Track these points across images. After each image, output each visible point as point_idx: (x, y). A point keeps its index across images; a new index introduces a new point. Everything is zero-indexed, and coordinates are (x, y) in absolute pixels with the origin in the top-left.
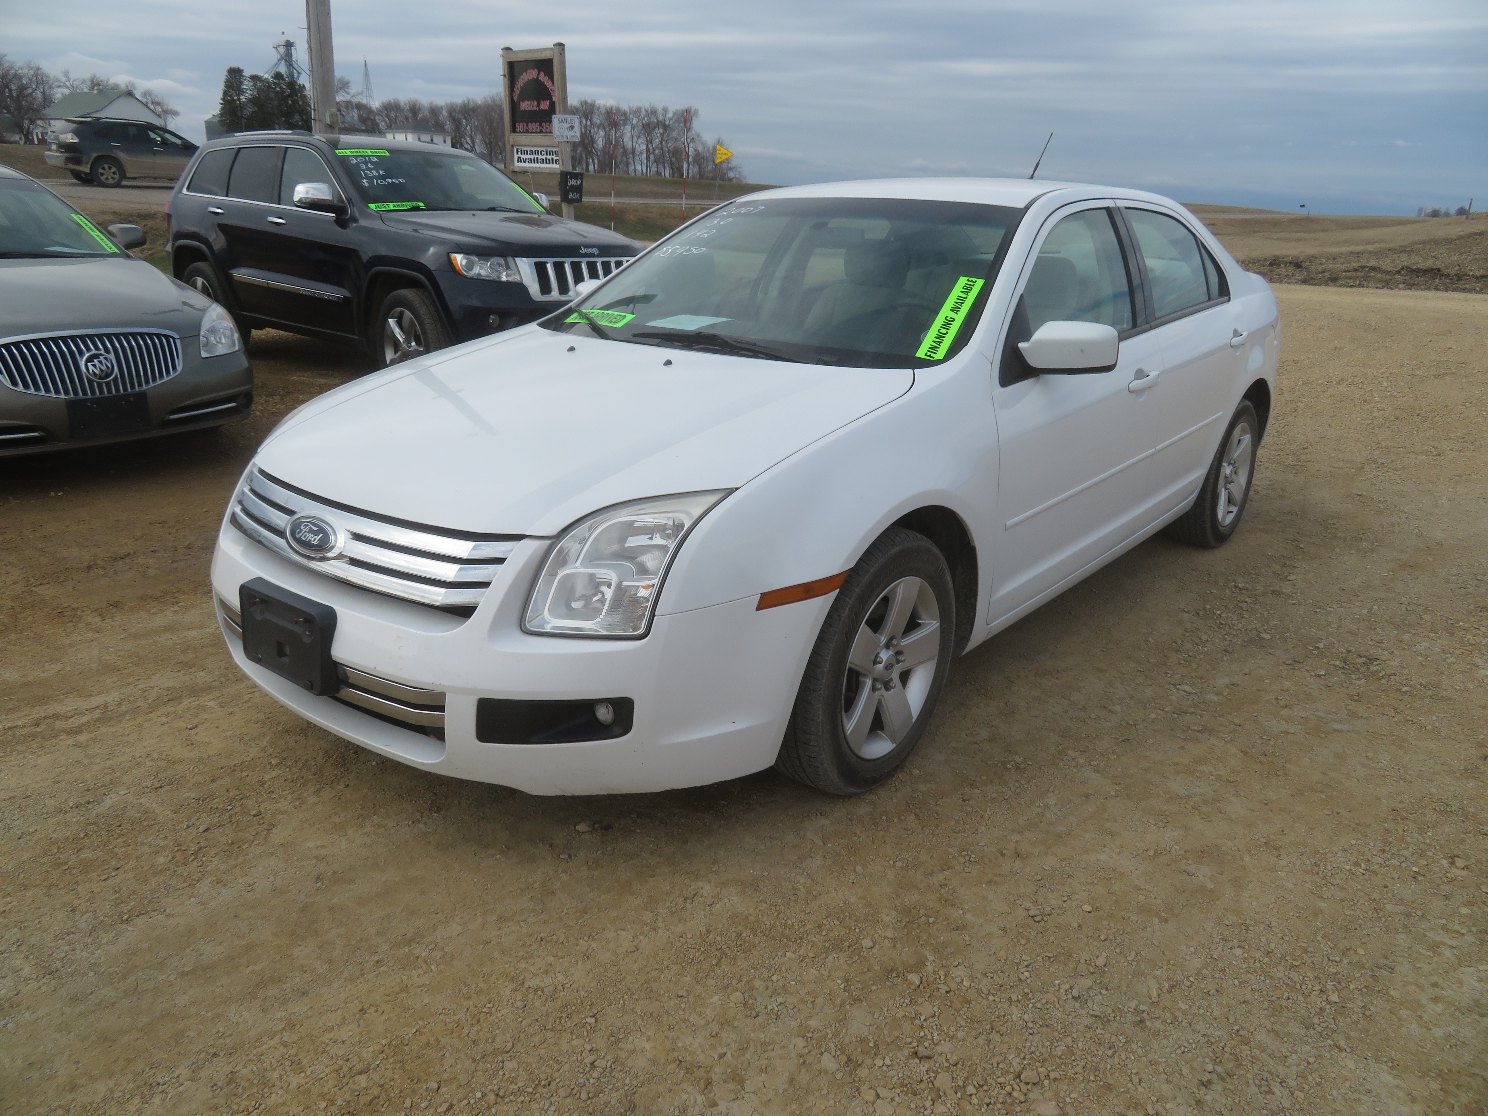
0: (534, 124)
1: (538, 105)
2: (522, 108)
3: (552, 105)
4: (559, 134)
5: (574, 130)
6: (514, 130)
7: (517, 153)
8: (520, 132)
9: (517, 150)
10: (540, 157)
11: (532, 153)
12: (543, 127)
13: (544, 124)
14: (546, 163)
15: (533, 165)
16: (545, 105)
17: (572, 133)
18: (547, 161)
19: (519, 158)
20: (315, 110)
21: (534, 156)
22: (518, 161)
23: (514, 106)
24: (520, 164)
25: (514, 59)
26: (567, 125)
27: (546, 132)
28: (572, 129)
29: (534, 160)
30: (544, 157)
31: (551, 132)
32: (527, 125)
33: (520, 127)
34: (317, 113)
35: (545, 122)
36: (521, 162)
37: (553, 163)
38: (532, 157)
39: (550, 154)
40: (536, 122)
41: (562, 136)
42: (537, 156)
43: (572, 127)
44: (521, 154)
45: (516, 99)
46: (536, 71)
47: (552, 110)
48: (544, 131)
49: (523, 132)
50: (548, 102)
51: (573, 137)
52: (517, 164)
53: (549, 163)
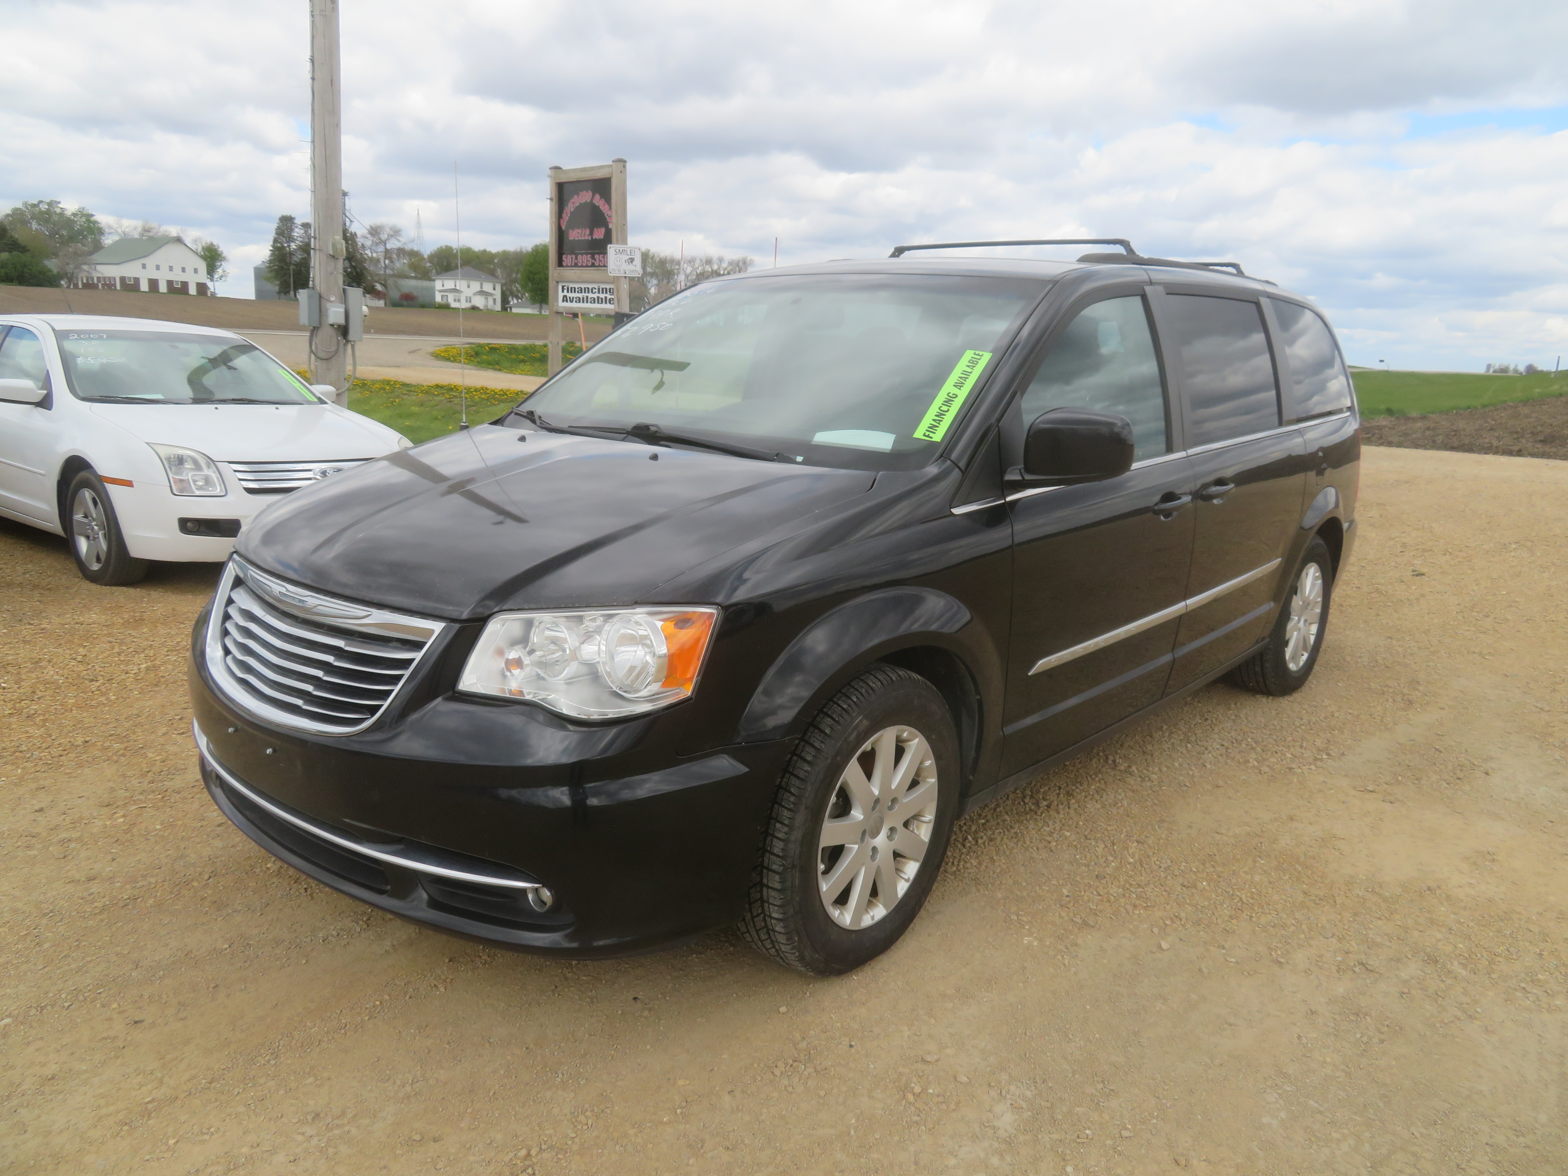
0: (585, 256)
1: (591, 234)
2: (571, 238)
3: (608, 233)
4: (615, 268)
5: (634, 263)
6: (560, 264)
7: (563, 291)
8: (567, 266)
9: (563, 287)
10: (590, 295)
11: (581, 290)
12: (595, 260)
13: (596, 256)
14: (598, 303)
15: (581, 305)
16: (599, 234)
17: (631, 267)
18: (600, 300)
19: (565, 296)
20: (315, 238)
21: (583, 294)
22: (563, 301)
23: (561, 236)
24: (565, 304)
25: (563, 179)
26: (625, 257)
27: (599, 266)
28: (632, 262)
29: (583, 298)
30: (595, 296)
31: (605, 266)
32: (576, 259)
33: (567, 259)
34: (317, 241)
35: (599, 254)
36: (567, 301)
37: (606, 303)
38: (580, 295)
39: (603, 293)
40: (587, 254)
41: (619, 270)
42: (587, 294)
43: (632, 260)
44: (568, 292)
45: (563, 228)
46: (590, 194)
47: (608, 239)
48: (596, 264)
49: (571, 266)
50: (603, 230)
51: (633, 271)
52: (561, 304)
53: (602, 303)
